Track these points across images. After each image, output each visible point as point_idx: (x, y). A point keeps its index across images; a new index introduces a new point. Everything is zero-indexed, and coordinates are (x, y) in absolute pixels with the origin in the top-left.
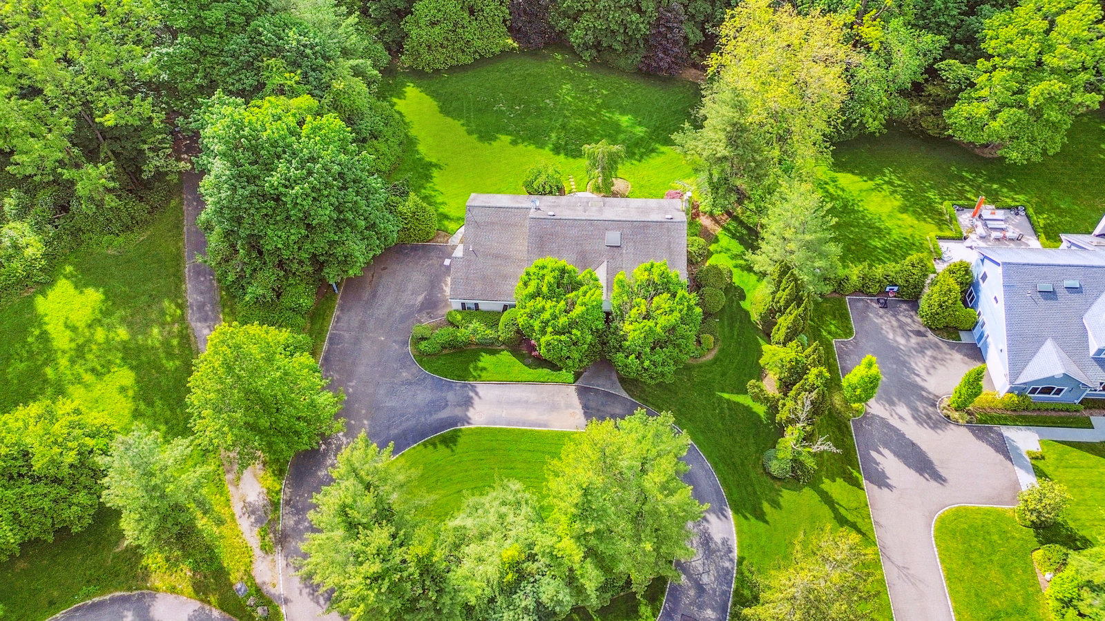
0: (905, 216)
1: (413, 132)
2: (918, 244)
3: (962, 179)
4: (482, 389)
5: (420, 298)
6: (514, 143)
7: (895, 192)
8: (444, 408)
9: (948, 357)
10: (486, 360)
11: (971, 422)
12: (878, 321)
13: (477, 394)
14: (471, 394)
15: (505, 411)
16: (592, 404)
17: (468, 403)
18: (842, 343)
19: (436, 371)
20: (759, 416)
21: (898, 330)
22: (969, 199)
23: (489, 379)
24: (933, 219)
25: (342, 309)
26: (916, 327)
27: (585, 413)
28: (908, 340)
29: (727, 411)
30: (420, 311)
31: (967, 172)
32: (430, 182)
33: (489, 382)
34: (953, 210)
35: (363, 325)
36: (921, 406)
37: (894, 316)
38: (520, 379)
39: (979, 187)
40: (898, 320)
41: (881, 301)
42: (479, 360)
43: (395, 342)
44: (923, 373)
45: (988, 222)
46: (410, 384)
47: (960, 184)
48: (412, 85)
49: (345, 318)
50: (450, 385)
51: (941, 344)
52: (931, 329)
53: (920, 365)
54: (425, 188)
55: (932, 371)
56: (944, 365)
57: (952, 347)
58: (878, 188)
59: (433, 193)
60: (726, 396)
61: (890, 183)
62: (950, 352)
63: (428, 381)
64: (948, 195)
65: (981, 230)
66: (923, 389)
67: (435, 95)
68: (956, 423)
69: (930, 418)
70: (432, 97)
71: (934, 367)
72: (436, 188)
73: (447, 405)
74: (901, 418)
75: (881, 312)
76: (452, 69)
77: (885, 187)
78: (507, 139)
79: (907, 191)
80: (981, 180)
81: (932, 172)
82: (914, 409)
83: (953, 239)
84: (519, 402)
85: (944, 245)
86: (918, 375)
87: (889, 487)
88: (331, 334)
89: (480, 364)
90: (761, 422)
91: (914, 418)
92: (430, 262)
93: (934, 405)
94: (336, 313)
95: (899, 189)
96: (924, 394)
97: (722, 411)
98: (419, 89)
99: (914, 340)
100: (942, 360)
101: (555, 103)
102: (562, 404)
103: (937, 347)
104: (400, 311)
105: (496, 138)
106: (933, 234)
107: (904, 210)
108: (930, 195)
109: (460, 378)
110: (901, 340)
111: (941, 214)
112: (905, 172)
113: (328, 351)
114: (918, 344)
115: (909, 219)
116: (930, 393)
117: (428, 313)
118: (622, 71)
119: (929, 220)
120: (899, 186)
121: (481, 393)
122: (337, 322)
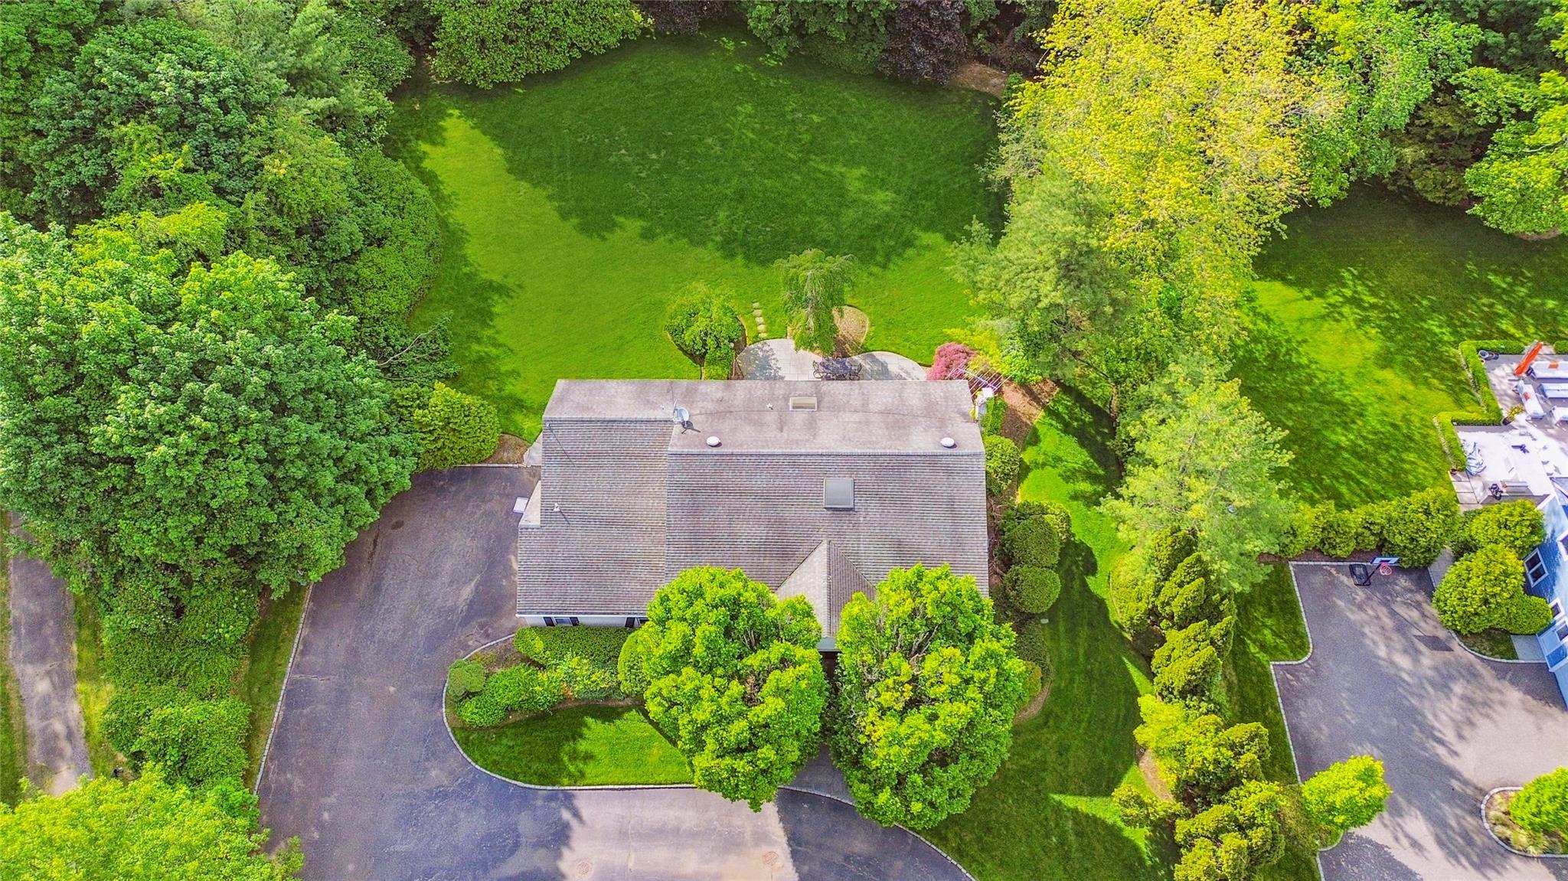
0: (1387, 375)
1: (457, 216)
2: (1417, 437)
3: (1488, 289)
4: (586, 802)
5: (467, 592)
6: (647, 235)
7: (1362, 322)
8: (512, 852)
9: (1495, 696)
10: (596, 732)
11: (1552, 852)
12: (1356, 616)
13: (577, 815)
14: (566, 815)
15: (633, 856)
16: (807, 831)
17: (560, 836)
18: (1288, 669)
19: (495, 766)
20: (1136, 848)
21: (1395, 636)
22: (1505, 335)
23: (602, 779)
24: (1442, 379)
25: (313, 620)
26: (1428, 628)
27: (794, 854)
28: (1416, 661)
29: (1072, 838)
30: (466, 621)
31: (1495, 273)
32: (489, 327)
33: (601, 786)
34: (1477, 361)
35: (354, 661)
36: (1451, 814)
37: (1386, 604)
38: (662, 778)
39: (1521, 306)
40: (1393, 614)
41: (1359, 571)
42: (581, 736)
43: (416, 695)
44: (1450, 735)
45: (1546, 386)
46: (445, 795)
47: (1485, 301)
48: (457, 112)
49: (319, 643)
50: (525, 797)
51: (1480, 667)
52: (1458, 633)
53: (1443, 717)
54: (478, 341)
55: (1467, 732)
56: (1488, 716)
57: (1501, 672)
58: (1332, 314)
59: (494, 351)
60: (1070, 801)
61: (1355, 301)
62: (1495, 684)
63: (481, 789)
64: (1465, 325)
65: (1534, 406)
66: (1452, 773)
67: (500, 134)
68: (1525, 856)
69: (1470, 842)
70: (495, 138)
71: (1471, 724)
72: (501, 339)
73: (517, 845)
74: (1415, 844)
75: (1360, 594)
76: (531, 80)
77: (1346, 310)
78: (634, 226)
79: (1389, 319)
80: (1523, 291)
81: (1432, 274)
82: (1438, 822)
83: (1483, 424)
84: (659, 834)
85: (1469, 438)
86: (1441, 742)
88: (291, 683)
89: (583, 746)
90: (1141, 860)
91: (1441, 844)
92: (487, 507)
93: (1476, 812)
94: (302, 631)
95: (1373, 314)
96: (1455, 784)
97: (1062, 842)
98: (470, 123)
99: (1429, 659)
100: (1485, 704)
101: (724, 143)
102: (748, 836)
103: (1472, 675)
104: (427, 623)
105: (615, 225)
106: (1446, 417)
107: (1385, 361)
108: (1433, 325)
109: (544, 778)
110: (1403, 661)
111: (1455, 368)
112: (1381, 275)
113: (282, 726)
114: (1436, 669)
115: (1397, 381)
116: (1466, 783)
117: (482, 626)
118: (846, 75)
119: (1435, 382)
120: (1373, 306)
121: (585, 813)
122: (303, 653)
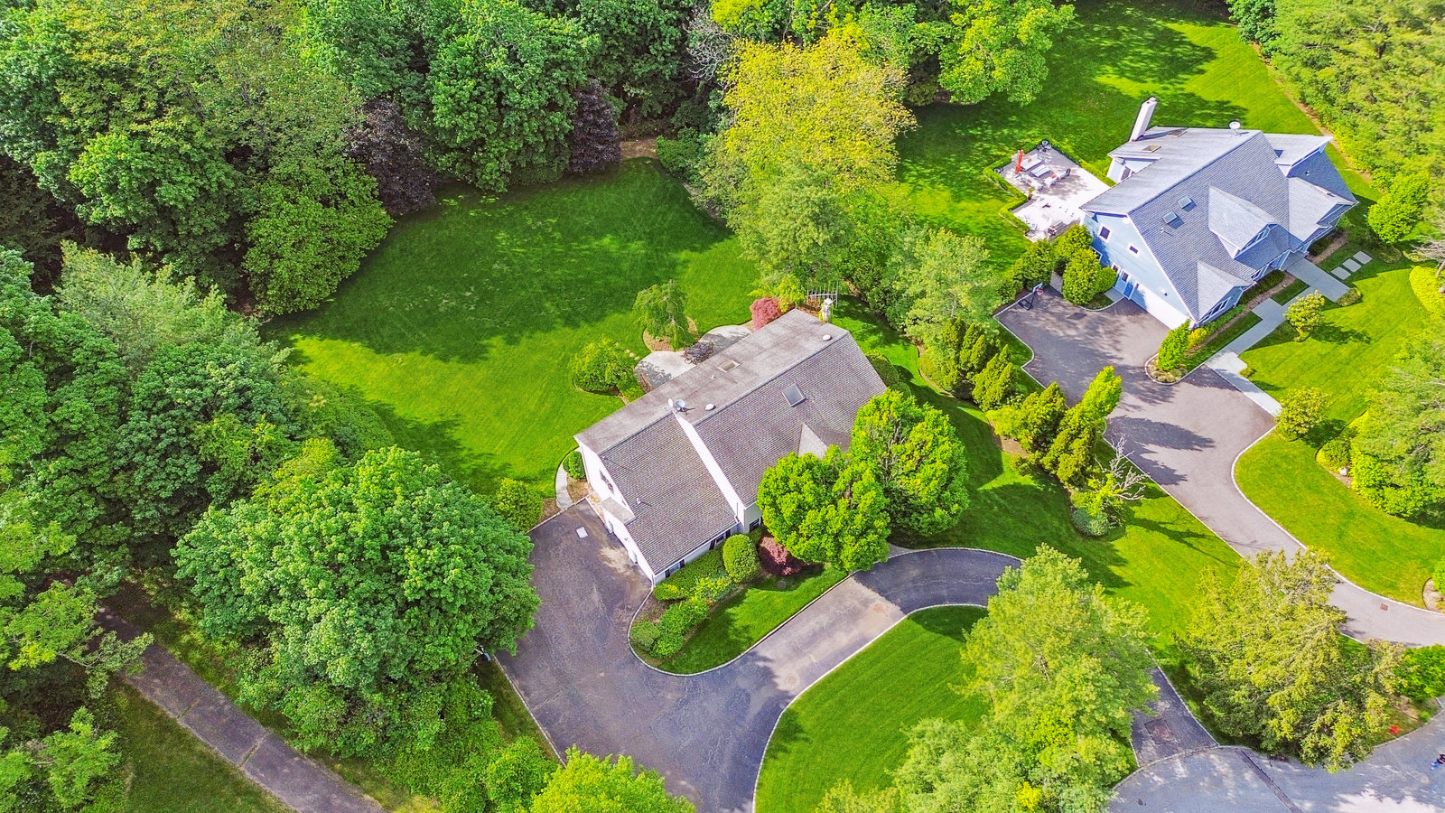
0: (963, 204)
2: (999, 227)
3: (974, 138)
4: (764, 650)
5: (596, 596)
7: (933, 183)
8: (749, 700)
9: (1117, 324)
10: (739, 614)
11: (1184, 374)
12: (1039, 325)
13: (765, 659)
14: (761, 664)
15: (811, 656)
16: (884, 584)
17: (767, 675)
18: (1030, 366)
19: (699, 668)
20: (1032, 487)
21: (1060, 324)
22: (998, 157)
23: (763, 632)
24: (988, 193)
25: (515, 673)
26: (1072, 311)
27: (887, 598)
28: (1077, 329)
30: (610, 611)
31: (972, 129)
33: (764, 636)
34: (996, 175)
35: (560, 675)
36: (1138, 385)
37: (1046, 311)
38: (793, 611)
39: (994, 139)
40: (1052, 314)
42: (733, 620)
43: (618, 668)
44: (1114, 353)
45: (1033, 171)
46: (687, 702)
47: (977, 145)
49: (532, 683)
50: (731, 672)
51: (1106, 316)
52: (1083, 305)
53: (1106, 346)
55: (1118, 347)
56: (1121, 335)
57: (1111, 311)
58: (916, 188)
60: (988, 487)
61: (921, 176)
62: (1113, 319)
63: (701, 684)
64: (978, 162)
65: (1035, 184)
66: (1126, 367)
67: (347, 333)
68: (1177, 383)
69: (1154, 392)
70: (344, 338)
71: (1118, 342)
73: (748, 695)
74: (1135, 407)
77: (921, 182)
79: (943, 176)
80: (989, 132)
81: (944, 144)
82: (1136, 392)
83: (1021, 204)
84: (814, 637)
85: (1021, 214)
86: (1112, 357)
87: (1182, 478)
88: (535, 714)
89: (738, 624)
90: (1037, 490)
91: (1144, 400)
93: (1146, 378)
94: (515, 684)
95: (934, 178)
96: (1130, 371)
97: (1000, 506)
98: (315, 338)
99: (1081, 325)
100: (1117, 330)
101: (508, 263)
102: (859, 606)
103: (1102, 321)
104: (588, 629)
105: (484, 346)
106: (1004, 209)
107: (957, 198)
108: (964, 168)
109: (732, 655)
110: (1072, 332)
111: (989, 184)
112: (923, 156)
113: (554, 736)
114: (1086, 327)
115: (970, 205)
116: (1134, 368)
119: (986, 196)
120: (931, 174)
121: (768, 654)
122: (527, 694)
